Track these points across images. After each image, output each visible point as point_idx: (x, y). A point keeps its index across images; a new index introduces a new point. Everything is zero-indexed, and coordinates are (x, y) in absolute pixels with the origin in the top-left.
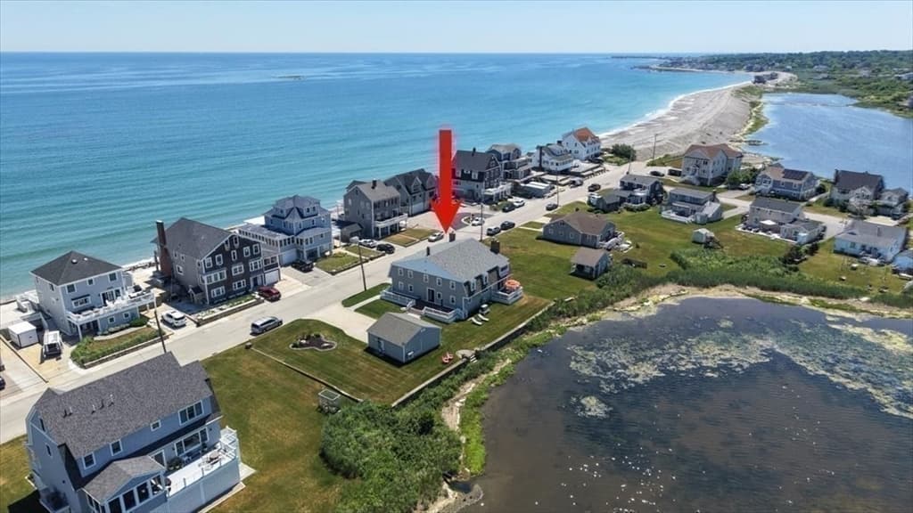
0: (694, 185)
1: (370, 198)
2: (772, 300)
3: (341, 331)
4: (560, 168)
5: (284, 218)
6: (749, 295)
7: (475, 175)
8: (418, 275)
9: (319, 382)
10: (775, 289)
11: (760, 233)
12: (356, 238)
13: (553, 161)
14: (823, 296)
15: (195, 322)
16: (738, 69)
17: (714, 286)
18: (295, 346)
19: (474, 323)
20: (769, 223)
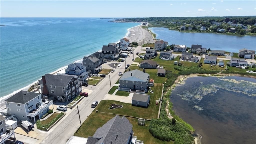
0: (159, 51)
1: (93, 61)
2: (204, 76)
3: (119, 101)
4: (125, 49)
5: (75, 70)
6: (198, 76)
7: (111, 52)
8: (130, 82)
9: (130, 117)
10: (202, 73)
11: (186, 61)
12: (91, 74)
13: (123, 47)
14: (212, 73)
15: (70, 108)
16: (135, 21)
17: (190, 74)
18: (110, 108)
19: (151, 93)
20: (187, 58)
